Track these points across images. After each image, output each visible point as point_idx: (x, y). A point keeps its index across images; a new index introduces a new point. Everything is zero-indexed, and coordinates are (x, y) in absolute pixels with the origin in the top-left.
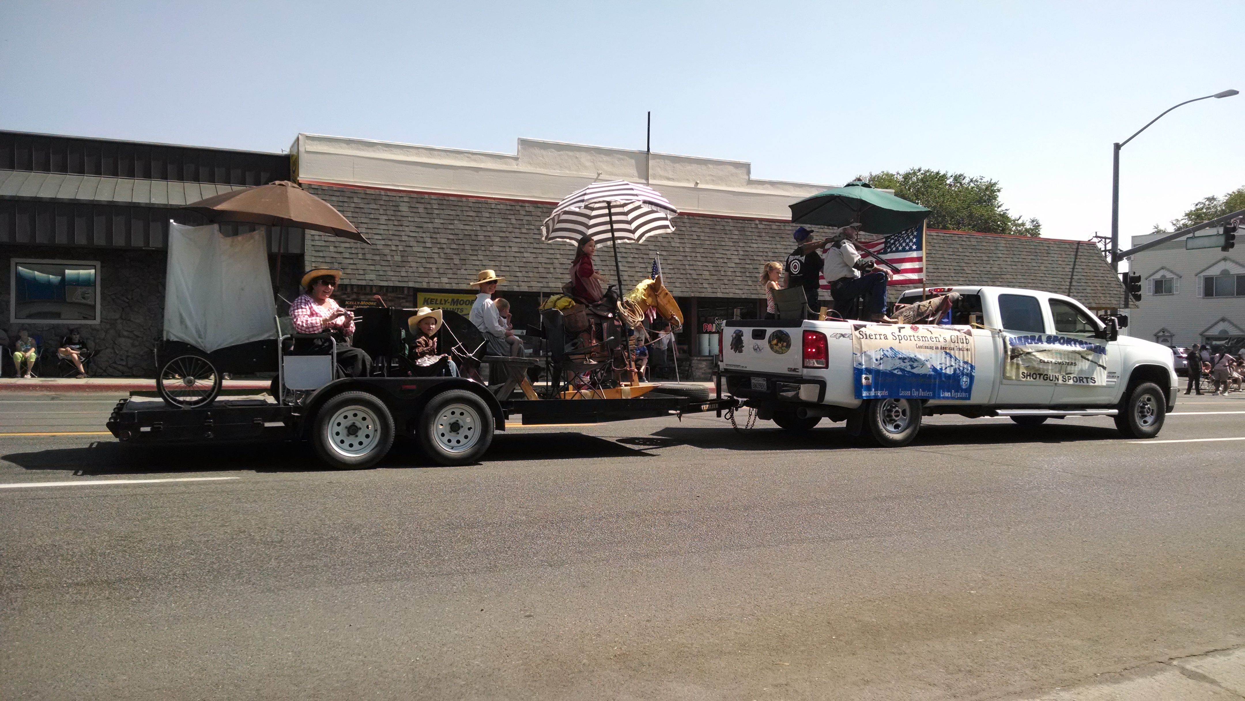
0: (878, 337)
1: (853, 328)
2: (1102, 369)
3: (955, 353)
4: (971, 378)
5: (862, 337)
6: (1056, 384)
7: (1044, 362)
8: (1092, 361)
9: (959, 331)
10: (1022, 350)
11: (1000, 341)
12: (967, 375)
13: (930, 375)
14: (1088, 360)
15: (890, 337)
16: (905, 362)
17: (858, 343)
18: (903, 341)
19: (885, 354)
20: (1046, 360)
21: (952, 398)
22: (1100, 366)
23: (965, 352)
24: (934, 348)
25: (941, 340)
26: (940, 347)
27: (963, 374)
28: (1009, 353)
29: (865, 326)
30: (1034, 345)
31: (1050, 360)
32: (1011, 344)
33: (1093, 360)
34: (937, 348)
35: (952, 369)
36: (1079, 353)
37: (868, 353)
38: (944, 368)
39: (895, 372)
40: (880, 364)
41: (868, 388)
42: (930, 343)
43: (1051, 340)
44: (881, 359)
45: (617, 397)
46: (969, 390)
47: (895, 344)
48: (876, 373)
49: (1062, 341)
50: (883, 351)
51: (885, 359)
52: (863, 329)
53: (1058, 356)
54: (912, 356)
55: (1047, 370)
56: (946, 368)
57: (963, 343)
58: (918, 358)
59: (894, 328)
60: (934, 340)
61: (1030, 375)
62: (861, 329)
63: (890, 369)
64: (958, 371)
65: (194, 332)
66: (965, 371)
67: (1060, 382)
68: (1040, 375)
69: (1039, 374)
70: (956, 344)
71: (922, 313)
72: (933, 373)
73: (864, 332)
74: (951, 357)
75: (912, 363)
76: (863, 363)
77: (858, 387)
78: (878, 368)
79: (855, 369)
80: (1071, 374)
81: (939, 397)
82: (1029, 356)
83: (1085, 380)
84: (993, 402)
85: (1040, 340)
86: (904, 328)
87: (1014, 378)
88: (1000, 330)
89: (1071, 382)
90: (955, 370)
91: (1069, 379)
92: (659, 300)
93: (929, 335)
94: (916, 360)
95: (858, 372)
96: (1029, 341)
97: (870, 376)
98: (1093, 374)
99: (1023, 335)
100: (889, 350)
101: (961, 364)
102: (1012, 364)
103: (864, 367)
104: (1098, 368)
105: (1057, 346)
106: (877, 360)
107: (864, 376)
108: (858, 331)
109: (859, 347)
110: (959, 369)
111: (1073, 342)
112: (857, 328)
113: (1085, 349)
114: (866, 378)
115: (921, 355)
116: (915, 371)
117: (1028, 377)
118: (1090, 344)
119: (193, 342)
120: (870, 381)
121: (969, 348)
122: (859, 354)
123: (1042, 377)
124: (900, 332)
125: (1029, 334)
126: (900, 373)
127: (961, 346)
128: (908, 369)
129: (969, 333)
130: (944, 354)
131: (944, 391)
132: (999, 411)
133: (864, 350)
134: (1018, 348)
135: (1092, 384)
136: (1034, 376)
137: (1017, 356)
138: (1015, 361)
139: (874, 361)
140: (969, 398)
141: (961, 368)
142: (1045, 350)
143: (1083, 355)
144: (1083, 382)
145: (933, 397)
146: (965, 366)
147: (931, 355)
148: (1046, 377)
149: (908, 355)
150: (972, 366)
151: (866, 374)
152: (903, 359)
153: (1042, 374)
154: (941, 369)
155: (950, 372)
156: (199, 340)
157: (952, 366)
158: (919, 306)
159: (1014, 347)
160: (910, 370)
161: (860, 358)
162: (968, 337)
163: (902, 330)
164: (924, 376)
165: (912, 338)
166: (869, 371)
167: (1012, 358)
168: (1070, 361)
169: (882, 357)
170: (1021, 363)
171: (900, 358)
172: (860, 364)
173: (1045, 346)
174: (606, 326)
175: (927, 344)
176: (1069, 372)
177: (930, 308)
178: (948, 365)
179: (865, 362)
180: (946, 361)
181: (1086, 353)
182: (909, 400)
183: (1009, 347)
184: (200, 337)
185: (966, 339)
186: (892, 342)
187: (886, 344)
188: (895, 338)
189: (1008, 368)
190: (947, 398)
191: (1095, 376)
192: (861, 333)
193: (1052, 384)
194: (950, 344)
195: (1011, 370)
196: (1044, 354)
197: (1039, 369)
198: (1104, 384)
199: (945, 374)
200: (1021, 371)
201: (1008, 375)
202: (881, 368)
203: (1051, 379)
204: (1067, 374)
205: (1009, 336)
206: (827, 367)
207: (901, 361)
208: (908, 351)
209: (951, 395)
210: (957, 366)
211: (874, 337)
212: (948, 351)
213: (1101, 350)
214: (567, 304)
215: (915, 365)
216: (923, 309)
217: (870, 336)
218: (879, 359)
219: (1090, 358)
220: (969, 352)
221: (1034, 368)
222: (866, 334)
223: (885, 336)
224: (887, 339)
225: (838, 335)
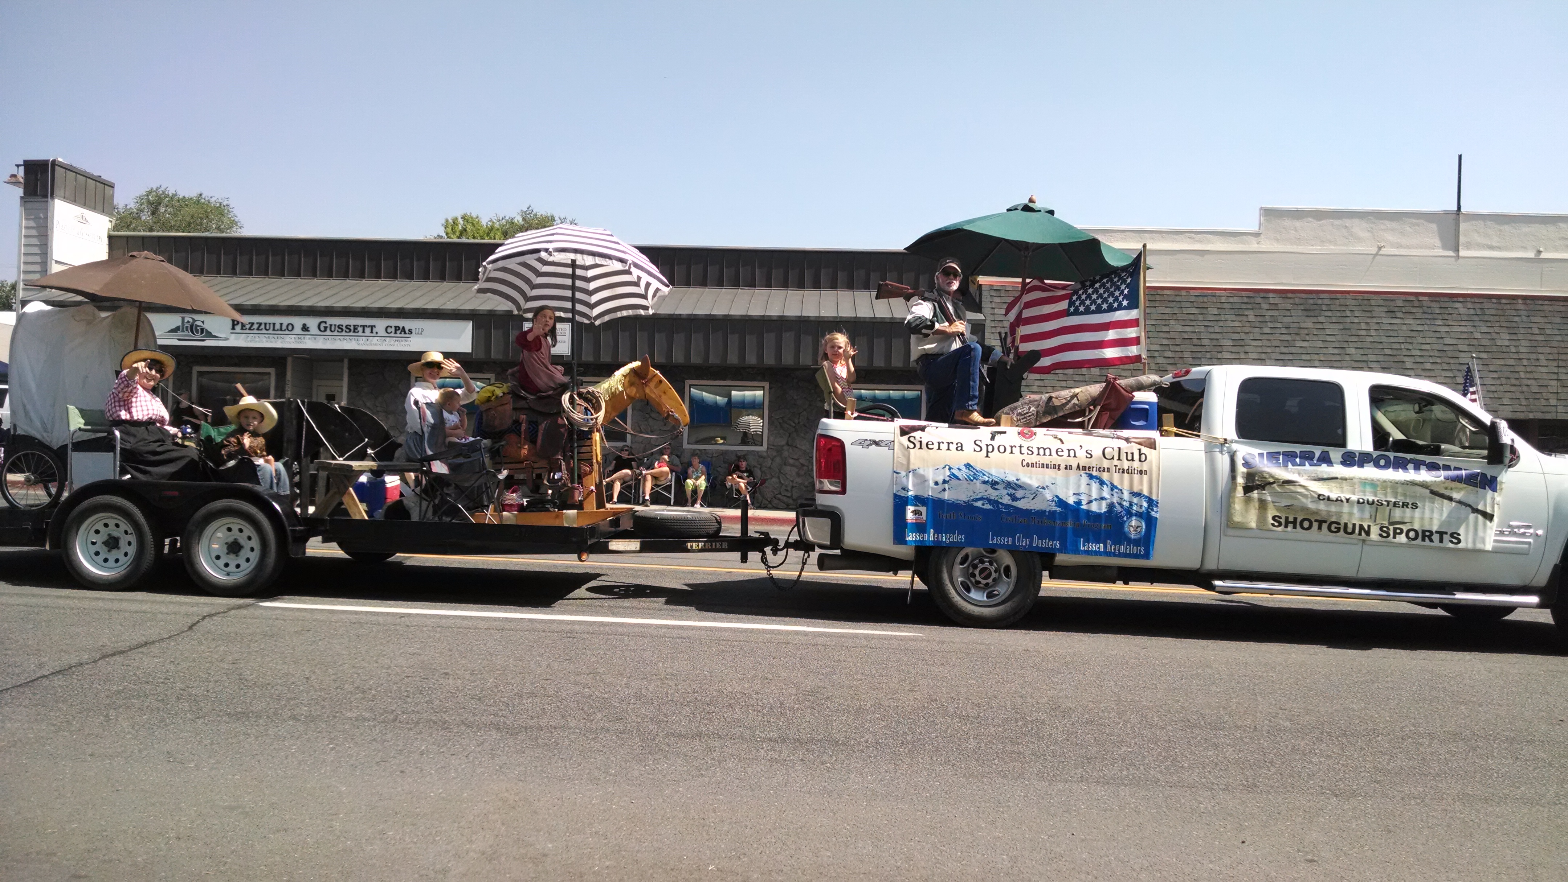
0: (944, 447)
1: (898, 432)
2: (1480, 517)
3: (1111, 477)
4: (1151, 522)
5: (912, 446)
6: (1364, 541)
7: (1329, 499)
8: (1460, 502)
9: (1127, 440)
10: (1273, 477)
11: (1223, 461)
12: (1139, 515)
13: (1053, 514)
14: (1450, 499)
15: (969, 447)
16: (996, 489)
17: (904, 455)
18: (995, 455)
19: (953, 474)
20: (1334, 496)
21: (1107, 554)
22: (1476, 511)
23: (1136, 477)
24: (1063, 467)
25: (1081, 454)
26: (1075, 466)
27: (1130, 514)
28: (1240, 480)
29: (922, 429)
30: (1307, 466)
31: (1344, 496)
32: (1246, 464)
33: (1463, 500)
34: (1068, 467)
35: (1104, 504)
36: (1424, 485)
37: (921, 472)
38: (1084, 502)
39: (979, 504)
40: (944, 490)
41: (920, 528)
42: (1055, 459)
43: (1349, 460)
44: (945, 482)
45: (557, 523)
46: (1146, 541)
47: (978, 460)
48: (937, 506)
49: (1382, 462)
50: (950, 469)
51: (954, 482)
52: (917, 434)
53: (1368, 489)
54: (1011, 478)
55: (1339, 514)
56: (1090, 502)
57: (1133, 460)
58: (1024, 483)
59: (984, 433)
60: (1066, 453)
61: (1294, 522)
62: (913, 434)
63: (966, 499)
64: (1118, 508)
65: (38, 424)
66: (1135, 508)
67: (1374, 535)
68: (1321, 523)
69: (1316, 521)
70: (1116, 462)
71: (1055, 409)
72: (1058, 509)
73: (918, 438)
74: (1102, 483)
75: (1011, 491)
76: (910, 487)
77: (900, 527)
78: (940, 496)
79: (896, 496)
80: (1403, 523)
81: (1077, 551)
82: (1292, 488)
83: (1436, 537)
84: (1211, 565)
85: (1325, 459)
86: (1005, 432)
87: (1253, 525)
88: (1226, 440)
89: (1402, 538)
90: (1111, 506)
91: (1395, 534)
92: (647, 390)
93: (1055, 445)
94: (1021, 487)
95: (900, 503)
96: (1298, 460)
97: (923, 510)
98: (1459, 528)
99: (1281, 450)
100: (963, 468)
101: (1126, 496)
102: (1248, 500)
103: (911, 493)
104: (1472, 516)
105: (1370, 472)
106: (936, 483)
107: (910, 509)
108: (906, 437)
109: (905, 462)
110: (1120, 504)
111: (1411, 466)
112: (904, 432)
113: (1442, 478)
114: (915, 512)
115: (1031, 479)
116: (1020, 504)
117: (1290, 526)
118: (1456, 469)
119: (38, 436)
120: (924, 516)
121: (1144, 468)
122: (903, 473)
123: (1325, 526)
124: (993, 438)
125: (1298, 448)
126: (988, 506)
127: (1126, 465)
128: (1006, 500)
129: (1152, 445)
130: (1085, 479)
131: (1087, 541)
132: (1218, 583)
133: (912, 467)
134: (1262, 472)
135: (1451, 545)
136: (1306, 524)
137: (1262, 487)
138: (1255, 494)
139: (932, 484)
140: (1147, 556)
141: (1126, 504)
142: (1336, 478)
143: (1435, 489)
144: (1431, 541)
145: (1064, 549)
146: (1135, 500)
147: (1055, 479)
148: (1336, 527)
149: (1002, 477)
150: (1150, 501)
151: (916, 505)
152: (994, 484)
153: (1325, 522)
154: (1079, 503)
155: (1100, 508)
156: (45, 434)
157: (1103, 498)
158: (1051, 398)
159: (1250, 470)
160: (1010, 502)
161: (904, 479)
162: (1144, 450)
163: (997, 437)
164: (1041, 513)
165: (1016, 450)
166: (919, 500)
167: (1247, 489)
168: (1400, 499)
169: (947, 479)
170: (1269, 498)
171: (985, 482)
172: (904, 489)
173: (1338, 470)
174: (544, 425)
175: (1046, 460)
176: (1397, 519)
177: (1075, 401)
178: (1095, 495)
179: (914, 485)
180: (1090, 490)
181: (1446, 485)
182: (1013, 551)
183: (1241, 469)
184: (46, 431)
185: (1140, 455)
186: (969, 455)
187: (957, 459)
188: (978, 449)
189: (1238, 506)
190: (1097, 553)
191: (1462, 531)
192: (912, 439)
193: (1355, 542)
194: (1102, 462)
195: (1247, 511)
196: (1332, 484)
197: (1317, 512)
198: (1489, 547)
199: (1088, 512)
200: (1271, 513)
201: (1237, 518)
202: (946, 496)
203: (1350, 530)
204: (1391, 524)
205: (1248, 451)
206: (843, 491)
207: (989, 487)
208: (1002, 471)
209: (1105, 547)
210: (1115, 500)
211: (936, 446)
212: (1094, 473)
213: (1490, 483)
214: (490, 395)
215: (1019, 494)
216: (1057, 403)
217: (927, 444)
218: (940, 481)
219: (1456, 496)
220: (1145, 477)
221: (1305, 509)
222: (921, 442)
223: (959, 445)
224: (962, 450)
225: (868, 443)
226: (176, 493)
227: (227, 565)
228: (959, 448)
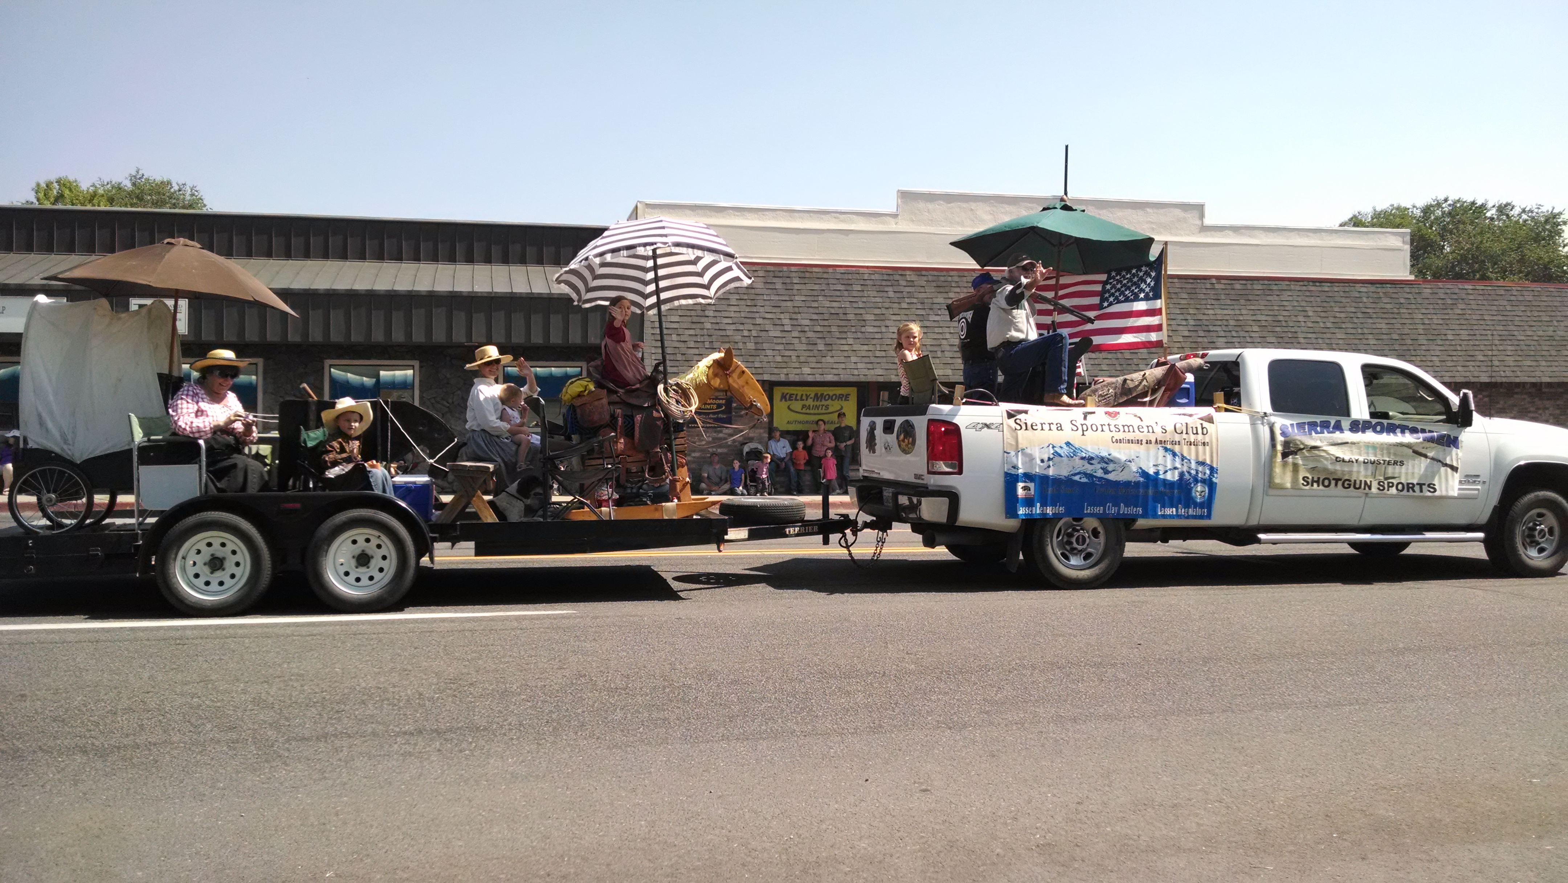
0: (1046, 427)
1: (1005, 415)
2: (1449, 470)
3: (1182, 449)
4: (1212, 486)
5: (1018, 427)
6: (1367, 494)
7: (1343, 461)
8: (1433, 459)
9: (1191, 415)
10: (1303, 444)
11: (1265, 432)
12: (1204, 481)
13: (1137, 484)
14: (1426, 456)
15: (1067, 427)
16: (1092, 464)
17: (1012, 437)
18: (1089, 433)
19: (1056, 452)
20: (1347, 458)
21: (1178, 516)
22: (1446, 465)
23: (1201, 448)
24: (1144, 442)
25: (1158, 430)
26: (1153, 441)
27: (1196, 481)
28: (1279, 448)
29: (1026, 412)
30: (1326, 434)
31: (1354, 457)
32: (1283, 434)
33: (1435, 457)
34: (1149, 442)
35: (1176, 472)
36: (1408, 446)
37: (1028, 451)
38: (1161, 473)
39: (1077, 478)
40: (1049, 467)
41: (1029, 502)
42: (1137, 435)
43: (1356, 426)
44: (1049, 459)
46: (1208, 504)
47: (1076, 439)
48: (1043, 481)
49: (1378, 428)
50: (1053, 447)
51: (1057, 459)
52: (1022, 416)
53: (1371, 451)
54: (1104, 454)
55: (1350, 473)
56: (1166, 472)
57: (1197, 433)
58: (1115, 457)
59: (1078, 413)
60: (1145, 429)
61: (1318, 482)
62: (1019, 417)
63: (1066, 474)
64: (1187, 476)
65: (57, 435)
66: (1200, 475)
67: (1374, 490)
68: (1337, 480)
69: (1334, 479)
70: (1184, 436)
71: (1130, 390)
72: (1142, 479)
73: (1023, 421)
74: (1174, 454)
75: (1104, 465)
76: (1020, 466)
77: (1011, 502)
78: (1045, 472)
79: (1007, 474)
80: (1394, 478)
81: (1155, 516)
82: (1316, 452)
83: (1417, 488)
84: (1254, 522)
85: (1338, 427)
86: (1094, 413)
87: (1289, 485)
88: (1265, 413)
89: (1393, 490)
90: (1182, 475)
91: (1389, 487)
92: (731, 381)
93: (1136, 423)
94: (1112, 461)
95: (1011, 480)
96: (1319, 429)
97: (1031, 485)
98: (1433, 479)
99: (1306, 421)
100: (1064, 446)
101: (1193, 465)
102: (1285, 464)
103: (1021, 471)
104: (1443, 469)
105: (1370, 437)
106: (1042, 461)
107: (1020, 485)
108: (1013, 419)
109: (1014, 443)
110: (1189, 472)
111: (1398, 430)
112: (1010, 415)
113: (1421, 440)
114: (1025, 488)
115: (1120, 453)
116: (1111, 477)
117: (1315, 485)
118: (1430, 431)
119: (57, 449)
120: (1032, 492)
121: (1207, 440)
122: (1013, 453)
123: (1340, 483)
124: (1085, 418)
125: (1318, 419)
126: (1084, 480)
127: (1192, 438)
128: (1100, 473)
129: (1210, 420)
130: (1161, 452)
131: (1163, 506)
132: (1262, 536)
133: (1020, 446)
134: (1295, 440)
135: (1429, 494)
136: (1326, 483)
137: (1295, 453)
138: (1290, 459)
139: (1038, 462)
140: (1209, 516)
141: (1193, 472)
142: (1347, 443)
143: (1416, 449)
144: (1414, 491)
145: (1145, 515)
146: (1200, 468)
147: (1139, 453)
148: (1348, 484)
149: (1097, 453)
150: (1212, 469)
151: (1025, 482)
152: (1090, 460)
153: (1340, 480)
154: (1157, 473)
155: (1174, 477)
156: (65, 447)
157: (1175, 468)
158: (1125, 380)
159: (1287, 439)
160: (1103, 475)
161: (1014, 459)
162: (1206, 424)
163: (1089, 416)
164: (1127, 484)
165: (1106, 428)
166: (1028, 477)
167: (1285, 455)
168: (1392, 458)
169: (1052, 456)
170: (1300, 462)
171: (1083, 458)
172: (1014, 467)
173: (1348, 436)
174: (639, 419)
175: (1130, 436)
176: (1390, 475)
177: (1145, 383)
178: (1169, 466)
179: (1023, 464)
180: (1166, 461)
181: (1423, 445)
182: (1102, 519)
183: (1280, 439)
184: (66, 441)
185: (1203, 428)
186: (1068, 434)
187: (1059, 438)
188: (1075, 428)
189: (1278, 470)
190: (1171, 517)
191: (1436, 482)
192: (1018, 421)
193: (1360, 495)
194: (1174, 436)
195: (1284, 473)
196: (1345, 448)
197: (1335, 472)
198: (1455, 493)
199: (1165, 480)
200: (1302, 474)
201: (1277, 480)
202: (1051, 472)
203: (1357, 486)
204: (1386, 479)
205: (1281, 421)
206: (960, 472)
207: (1085, 462)
208: (1096, 447)
209: (1177, 511)
210: (1185, 469)
211: (1039, 427)
212: (1169, 446)
213: (1452, 442)
214: (582, 389)
215: (1110, 467)
216: (1131, 385)
217: (1032, 426)
218: (1046, 459)
219: (1431, 454)
220: (1207, 448)
221: (1325, 470)
222: (1026, 423)
223: (1059, 425)
224: (1061, 429)
225: (980, 426)
226: (298, 506)
227: (358, 580)
228: (1059, 428)
